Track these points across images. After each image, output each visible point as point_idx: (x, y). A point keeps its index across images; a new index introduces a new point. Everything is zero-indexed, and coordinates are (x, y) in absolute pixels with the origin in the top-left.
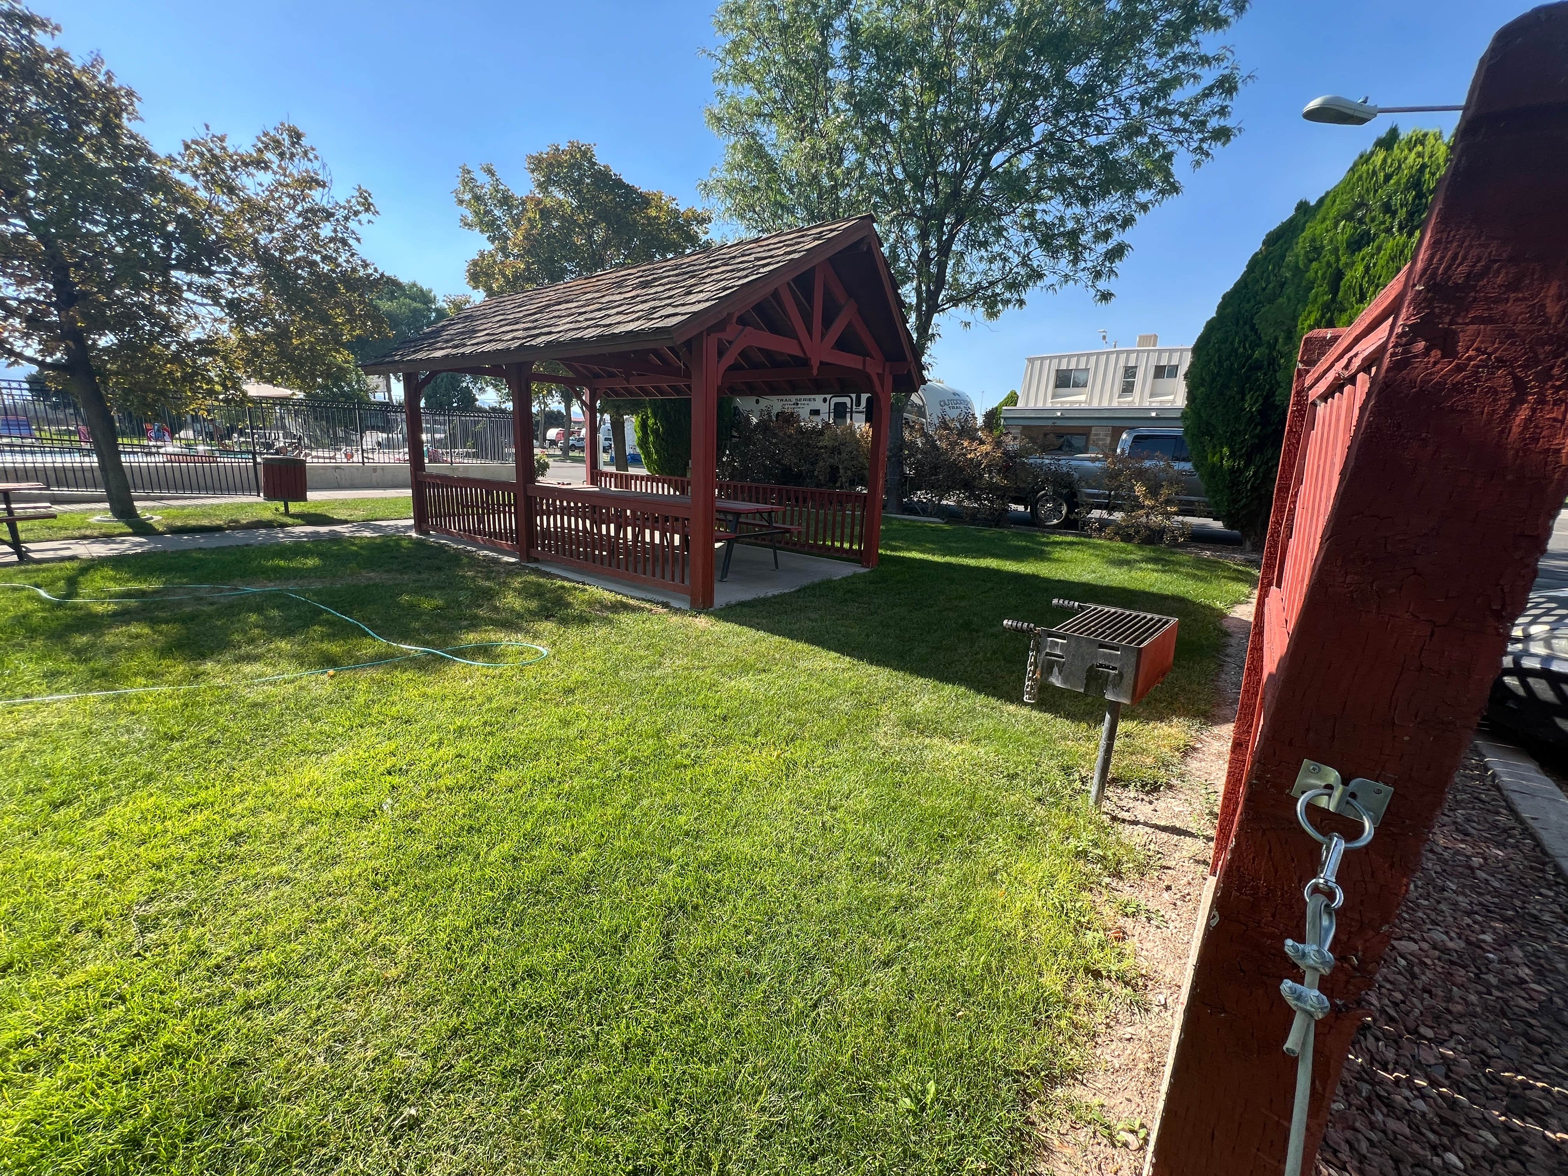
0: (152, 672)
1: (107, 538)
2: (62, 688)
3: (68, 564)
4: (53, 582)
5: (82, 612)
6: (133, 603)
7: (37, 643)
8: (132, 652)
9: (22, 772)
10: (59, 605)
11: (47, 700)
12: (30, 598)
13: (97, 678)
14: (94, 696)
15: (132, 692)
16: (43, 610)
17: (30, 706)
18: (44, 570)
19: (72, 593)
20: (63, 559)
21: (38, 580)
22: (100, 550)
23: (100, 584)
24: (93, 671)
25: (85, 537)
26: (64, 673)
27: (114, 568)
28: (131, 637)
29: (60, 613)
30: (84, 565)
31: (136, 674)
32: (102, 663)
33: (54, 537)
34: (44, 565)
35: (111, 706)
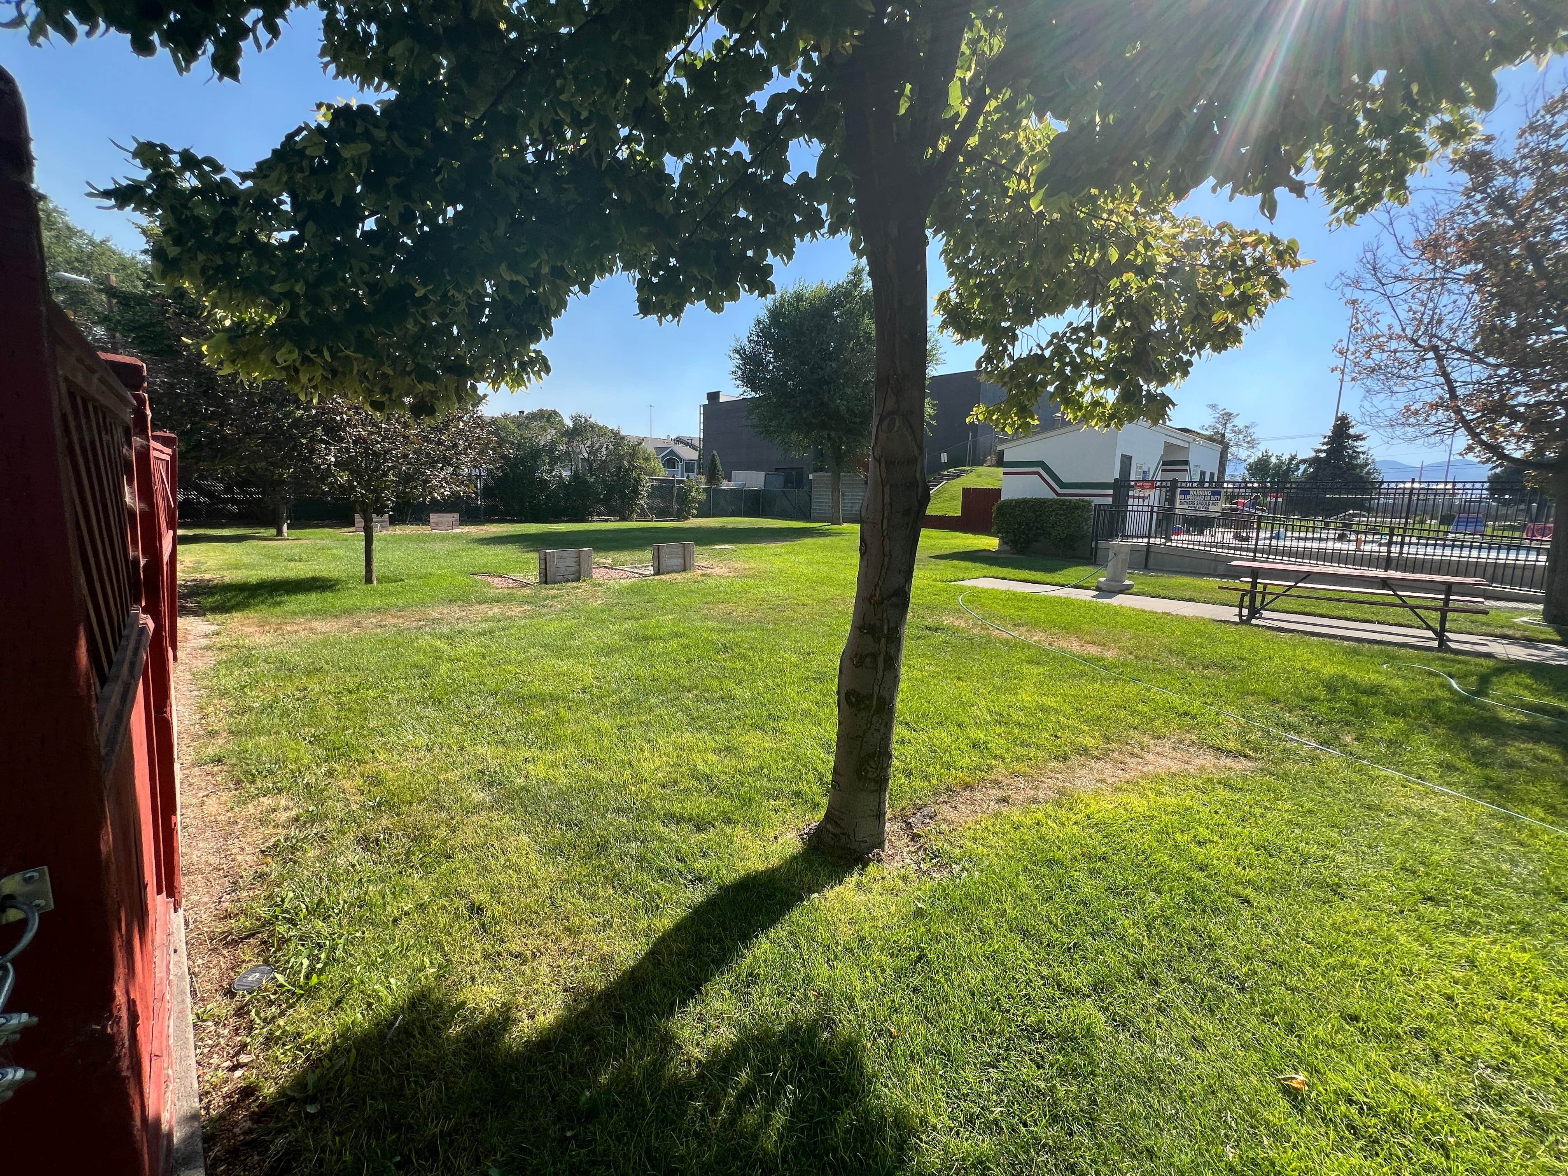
0: (1553, 807)
1: (1529, 641)
2: (1454, 784)
3: (1482, 661)
4: (1465, 676)
5: (1487, 714)
6: (1546, 720)
7: (1439, 731)
8: (1536, 776)
9: (1402, 847)
10: (1466, 700)
11: (1437, 789)
12: (1442, 686)
13: (1490, 787)
14: (1483, 807)
15: (1527, 820)
16: (1453, 701)
17: (1420, 788)
18: (1459, 662)
19: (1481, 691)
20: (1479, 655)
21: (1453, 670)
22: (1518, 653)
23: (1512, 689)
24: (1487, 779)
25: (1504, 637)
26: (1458, 769)
27: (1533, 675)
28: (1536, 757)
29: (1467, 708)
30: (1500, 665)
31: (1534, 802)
32: (1499, 775)
33: (1475, 631)
34: (1460, 657)
35: (1499, 825)
